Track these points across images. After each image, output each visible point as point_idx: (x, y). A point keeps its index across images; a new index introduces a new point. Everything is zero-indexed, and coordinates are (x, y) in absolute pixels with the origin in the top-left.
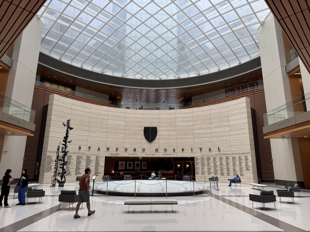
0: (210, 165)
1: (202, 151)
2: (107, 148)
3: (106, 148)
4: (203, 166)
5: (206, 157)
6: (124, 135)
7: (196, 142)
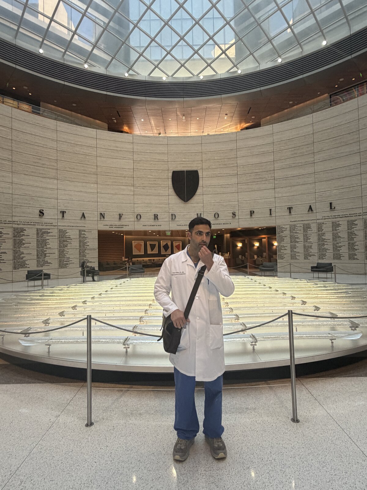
0: (308, 241)
1: (292, 213)
2: (101, 214)
3: (99, 214)
4: (293, 244)
5: (302, 225)
6: (132, 188)
7: (280, 195)
